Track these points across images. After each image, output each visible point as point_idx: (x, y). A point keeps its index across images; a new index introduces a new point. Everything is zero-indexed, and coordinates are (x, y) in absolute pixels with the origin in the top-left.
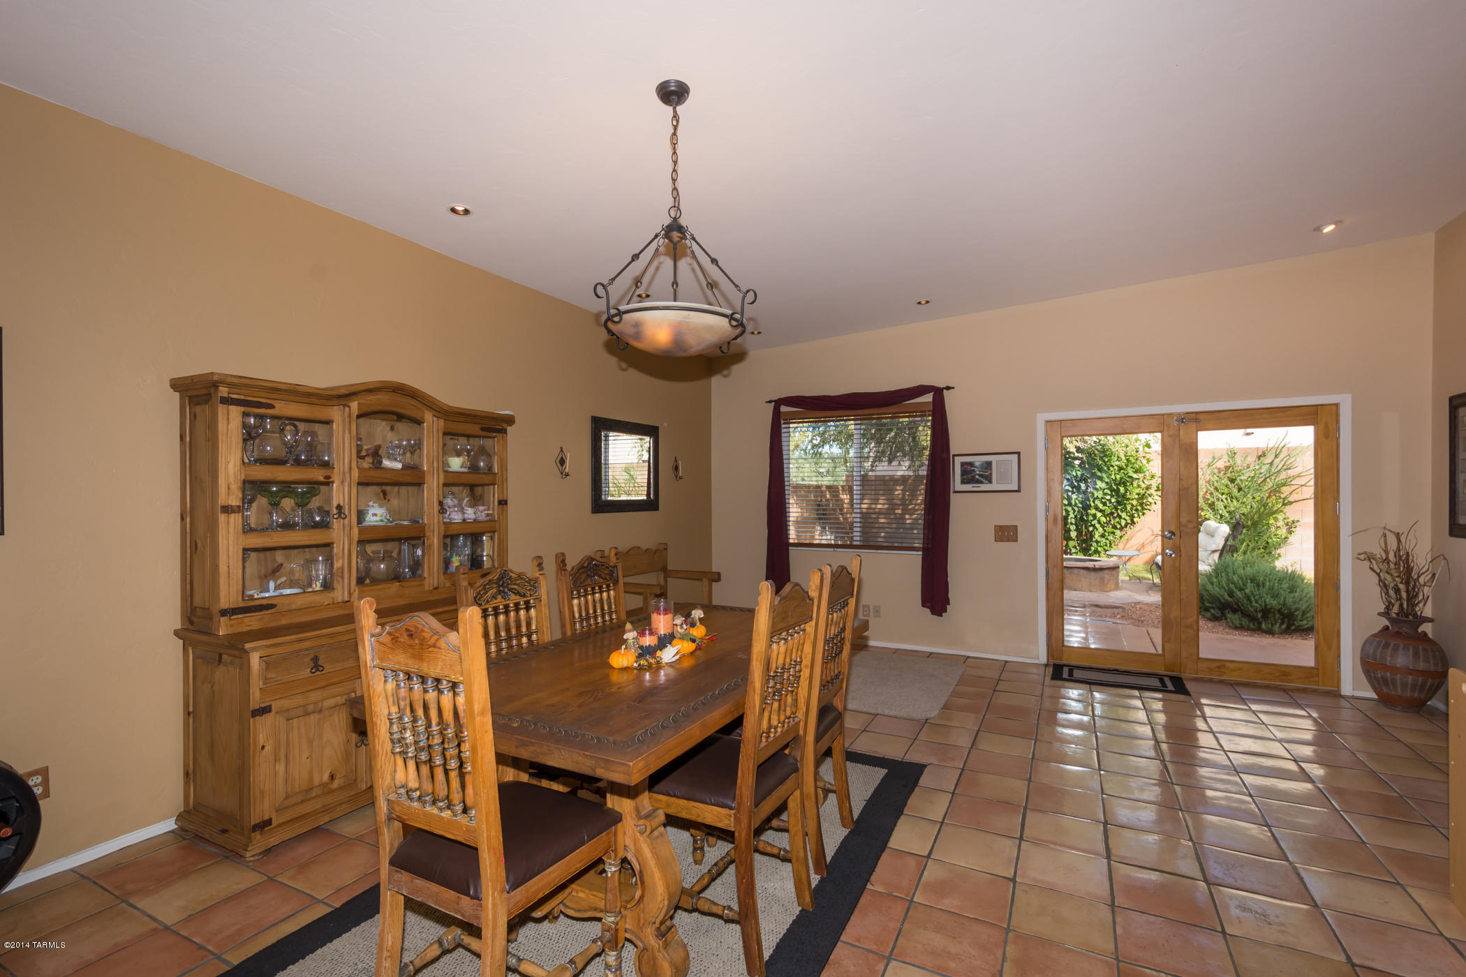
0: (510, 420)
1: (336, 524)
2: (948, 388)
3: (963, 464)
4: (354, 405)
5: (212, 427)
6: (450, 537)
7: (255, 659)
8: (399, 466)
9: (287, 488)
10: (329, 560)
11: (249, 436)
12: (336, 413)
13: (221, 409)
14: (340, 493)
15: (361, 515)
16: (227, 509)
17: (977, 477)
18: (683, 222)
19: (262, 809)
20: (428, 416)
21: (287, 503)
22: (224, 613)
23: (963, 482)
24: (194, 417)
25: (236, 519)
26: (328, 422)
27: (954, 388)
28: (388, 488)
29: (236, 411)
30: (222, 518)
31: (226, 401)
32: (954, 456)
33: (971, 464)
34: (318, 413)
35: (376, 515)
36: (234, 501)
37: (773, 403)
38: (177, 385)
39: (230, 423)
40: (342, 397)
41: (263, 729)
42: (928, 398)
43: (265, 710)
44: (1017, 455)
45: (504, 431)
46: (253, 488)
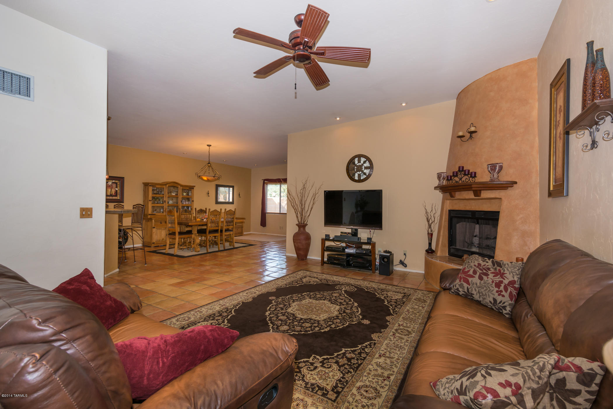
0: (195, 186)
1: (164, 203)
4: (167, 185)
5: (148, 189)
6: (183, 207)
7: (153, 221)
8: (174, 194)
9: (158, 198)
10: (163, 209)
11: (153, 190)
12: (164, 187)
13: (149, 187)
14: (166, 199)
15: (168, 203)
16: (150, 201)
18: (210, 163)
19: (154, 241)
20: (179, 186)
21: (158, 200)
22: (149, 215)
24: (145, 188)
25: (151, 202)
26: (164, 188)
28: (173, 198)
29: (151, 187)
30: (149, 202)
31: (150, 186)
34: (162, 187)
35: (171, 202)
36: (151, 199)
37: (264, 180)
38: (143, 183)
39: (151, 189)
40: (165, 184)
41: (154, 230)
43: (155, 228)
45: (193, 188)
46: (153, 198)
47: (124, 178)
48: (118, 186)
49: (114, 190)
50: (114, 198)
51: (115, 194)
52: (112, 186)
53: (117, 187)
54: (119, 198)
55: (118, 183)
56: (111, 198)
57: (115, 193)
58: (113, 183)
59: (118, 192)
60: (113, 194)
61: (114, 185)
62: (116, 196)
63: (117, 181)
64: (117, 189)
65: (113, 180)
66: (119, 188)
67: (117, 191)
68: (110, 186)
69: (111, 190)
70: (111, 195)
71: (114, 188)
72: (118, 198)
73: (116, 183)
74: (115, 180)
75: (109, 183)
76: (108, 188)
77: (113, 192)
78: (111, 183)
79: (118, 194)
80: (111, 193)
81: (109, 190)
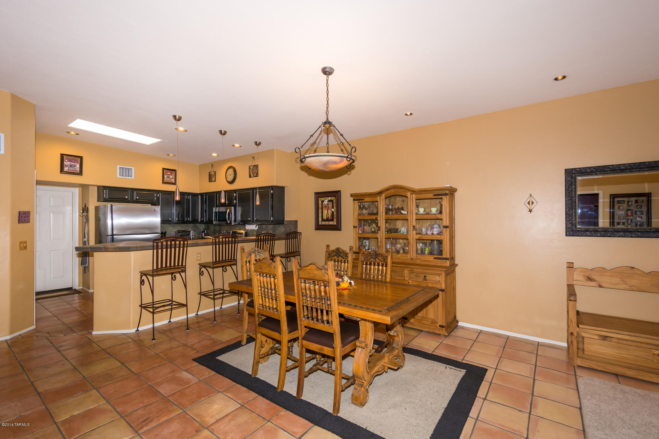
4: (384, 196)
12: (378, 199)
14: (380, 223)
20: (409, 194)
26: (377, 202)
29: (357, 202)
31: (355, 200)
34: (374, 199)
39: (356, 205)
40: (380, 193)
47: (340, 191)
48: (335, 204)
49: (331, 212)
50: (331, 223)
52: (328, 205)
54: (335, 224)
55: (334, 201)
56: (327, 223)
57: (331, 216)
58: (329, 201)
59: (335, 214)
60: (330, 217)
61: (330, 205)
62: (332, 220)
63: (333, 198)
64: (333, 210)
65: (328, 197)
66: (335, 208)
67: (333, 212)
68: (326, 207)
69: (328, 212)
70: (328, 220)
71: (330, 208)
73: (332, 201)
75: (325, 201)
76: (324, 209)
77: (330, 215)
78: (327, 202)
79: (334, 217)
80: (328, 215)
81: (325, 212)
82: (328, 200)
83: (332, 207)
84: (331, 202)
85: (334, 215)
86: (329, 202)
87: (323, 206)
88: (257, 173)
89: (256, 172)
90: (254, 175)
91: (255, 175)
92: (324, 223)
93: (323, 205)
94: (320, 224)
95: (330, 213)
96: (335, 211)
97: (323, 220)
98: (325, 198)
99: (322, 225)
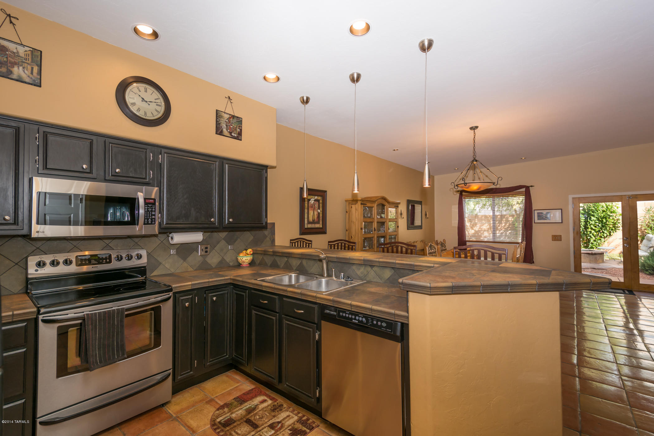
0: (400, 203)
2: (532, 186)
3: (538, 213)
4: (377, 203)
5: (358, 210)
12: (374, 205)
14: (375, 225)
17: (544, 218)
20: (386, 204)
23: (538, 219)
24: (351, 207)
27: (534, 186)
31: (361, 204)
32: (534, 210)
33: (542, 213)
37: (460, 192)
40: (374, 200)
42: (524, 190)
44: (561, 210)
47: (326, 191)
49: (317, 213)
51: (317, 220)
52: (314, 205)
53: (319, 209)
54: (321, 226)
55: (321, 201)
56: (313, 226)
59: (321, 215)
60: (316, 219)
61: (317, 206)
62: (318, 223)
63: (319, 198)
64: (319, 211)
65: (315, 195)
66: (321, 209)
67: (319, 213)
68: (312, 207)
69: (314, 212)
71: (316, 209)
72: (319, 226)
74: (317, 196)
75: (311, 200)
76: (310, 209)
77: (316, 217)
78: (313, 201)
79: (320, 219)
80: (314, 217)
81: (311, 213)
82: (314, 199)
83: (318, 207)
84: (318, 202)
85: (320, 217)
86: (316, 202)
87: (309, 206)
88: (240, 134)
89: (238, 130)
90: (233, 134)
91: (236, 135)
92: (310, 226)
93: (310, 204)
94: (306, 227)
95: (316, 215)
96: (321, 212)
97: (309, 223)
98: (312, 196)
99: (308, 229)
